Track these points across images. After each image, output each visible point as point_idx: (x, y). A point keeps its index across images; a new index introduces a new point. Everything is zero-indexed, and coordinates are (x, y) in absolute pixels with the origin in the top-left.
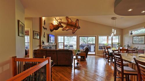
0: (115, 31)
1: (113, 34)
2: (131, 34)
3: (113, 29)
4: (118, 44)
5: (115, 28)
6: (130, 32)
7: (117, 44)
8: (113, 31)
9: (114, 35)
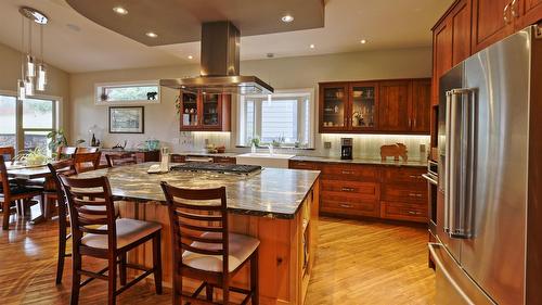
0: (42, 74)
1: (29, 86)
2: (104, 97)
3: (31, 66)
4: (53, 133)
5: (40, 63)
6: (99, 91)
7: (47, 133)
8: (31, 73)
9: (37, 94)
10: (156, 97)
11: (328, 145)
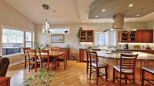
2: (49, 32)
3: (46, 22)
4: (32, 43)
10: (68, 32)
11: (120, 46)
